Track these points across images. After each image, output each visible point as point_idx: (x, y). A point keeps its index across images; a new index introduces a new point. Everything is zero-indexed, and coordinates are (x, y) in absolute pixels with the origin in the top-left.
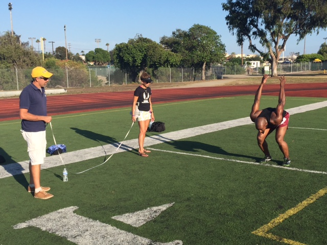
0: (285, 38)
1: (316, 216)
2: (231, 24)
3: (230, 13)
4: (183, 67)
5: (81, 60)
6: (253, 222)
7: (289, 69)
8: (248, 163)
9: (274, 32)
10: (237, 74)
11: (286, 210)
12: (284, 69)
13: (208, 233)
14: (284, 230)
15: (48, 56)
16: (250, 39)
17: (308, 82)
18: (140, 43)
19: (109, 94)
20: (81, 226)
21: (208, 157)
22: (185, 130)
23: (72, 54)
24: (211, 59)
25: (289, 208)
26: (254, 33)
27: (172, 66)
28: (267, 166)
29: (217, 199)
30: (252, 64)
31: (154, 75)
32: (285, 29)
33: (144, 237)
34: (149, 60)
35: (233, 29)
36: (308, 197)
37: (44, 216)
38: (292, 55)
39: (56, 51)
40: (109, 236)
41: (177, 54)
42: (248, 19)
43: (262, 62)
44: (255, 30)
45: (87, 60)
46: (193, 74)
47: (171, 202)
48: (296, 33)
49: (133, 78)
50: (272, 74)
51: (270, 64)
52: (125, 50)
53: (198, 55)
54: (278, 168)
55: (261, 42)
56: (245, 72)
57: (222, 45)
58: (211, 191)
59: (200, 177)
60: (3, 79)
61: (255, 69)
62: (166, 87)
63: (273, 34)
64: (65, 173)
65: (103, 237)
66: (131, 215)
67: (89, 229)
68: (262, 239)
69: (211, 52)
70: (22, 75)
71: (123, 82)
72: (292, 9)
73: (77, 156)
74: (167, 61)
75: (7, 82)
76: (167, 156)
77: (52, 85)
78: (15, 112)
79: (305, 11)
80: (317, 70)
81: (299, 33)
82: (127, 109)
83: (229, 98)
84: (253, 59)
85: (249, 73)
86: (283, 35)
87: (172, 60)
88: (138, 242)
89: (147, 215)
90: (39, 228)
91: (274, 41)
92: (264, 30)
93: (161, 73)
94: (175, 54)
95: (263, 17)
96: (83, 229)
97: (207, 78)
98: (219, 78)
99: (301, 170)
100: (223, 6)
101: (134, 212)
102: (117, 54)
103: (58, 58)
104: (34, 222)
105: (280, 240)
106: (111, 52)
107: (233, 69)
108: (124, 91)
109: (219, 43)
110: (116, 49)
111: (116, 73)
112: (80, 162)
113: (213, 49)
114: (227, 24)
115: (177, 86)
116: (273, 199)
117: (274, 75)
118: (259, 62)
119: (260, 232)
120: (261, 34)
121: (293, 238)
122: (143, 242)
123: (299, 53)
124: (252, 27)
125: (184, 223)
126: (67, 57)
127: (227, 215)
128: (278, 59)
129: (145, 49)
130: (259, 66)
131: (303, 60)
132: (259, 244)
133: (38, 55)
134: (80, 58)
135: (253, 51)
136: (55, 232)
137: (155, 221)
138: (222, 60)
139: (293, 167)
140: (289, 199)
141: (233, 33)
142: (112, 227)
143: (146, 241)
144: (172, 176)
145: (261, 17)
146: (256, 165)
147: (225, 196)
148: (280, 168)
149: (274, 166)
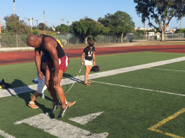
0: (170, 19)
2: (138, 11)
3: (138, 5)
4: (110, 35)
5: (53, 30)
6: (149, 123)
7: (171, 37)
8: (147, 90)
9: (163, 15)
10: (141, 39)
11: (168, 117)
12: (168, 37)
13: (123, 128)
14: (166, 127)
15: (34, 28)
16: (149, 20)
17: (182, 44)
18: (86, 22)
19: (68, 50)
20: (52, 123)
21: (124, 86)
22: (111, 71)
23: (48, 27)
24: (126, 31)
25: (169, 116)
26: (152, 16)
27: (104, 34)
28: (158, 92)
29: (128, 110)
30: (150, 34)
31: (94, 40)
32: (169, 14)
33: (87, 130)
34: (91, 31)
35: (139, 13)
36: (181, 110)
37: (31, 118)
38: (173, 29)
39: (39, 25)
40: (67, 130)
42: (148, 8)
44: (152, 14)
45: (56, 31)
46: (115, 39)
47: (102, 111)
48: (176, 16)
49: (82, 41)
50: (161, 39)
51: (160, 34)
52: (78, 25)
53: (119, 29)
55: (155, 21)
56: (146, 38)
57: (133, 23)
58: (125, 105)
59: (119, 97)
60: (9, 41)
61: (152, 37)
62: (100, 46)
63: (162, 17)
65: (64, 130)
66: (79, 118)
67: (56, 125)
68: (154, 133)
69: (127, 27)
70: (20, 39)
71: (76, 43)
72: (174, 2)
74: (101, 32)
75: (11, 43)
76: (101, 85)
78: (15, 59)
79: (181, 4)
81: (178, 16)
82: (78, 59)
83: (136, 53)
84: (150, 31)
85: (148, 39)
86: (168, 17)
87: (104, 31)
88: (83, 133)
89: (88, 118)
90: (28, 124)
91: (163, 20)
92: (157, 14)
93: (98, 38)
94: (106, 28)
95: (157, 7)
96: (53, 125)
97: (124, 41)
98: (131, 41)
99: (177, 94)
100: (134, 1)
101: (81, 116)
102: (74, 28)
103: (40, 29)
104: (26, 121)
105: (164, 133)
106: (69, 26)
107: (139, 36)
108: (77, 48)
109: (131, 22)
110: (73, 25)
111: (72, 38)
113: (128, 25)
114: (136, 10)
115: (107, 46)
116: (161, 110)
118: (154, 33)
119: (153, 129)
120: (156, 16)
121: (171, 132)
122: (86, 133)
123: (177, 28)
124: (150, 12)
125: (109, 123)
126: (45, 29)
127: (134, 119)
128: (165, 31)
129: (89, 25)
130: (154, 35)
131: (179, 31)
132: (152, 136)
133: (29, 27)
134: (52, 29)
135: (150, 26)
136: (37, 127)
137: (93, 121)
138: (133, 31)
139: (172, 92)
140: (169, 111)
141: (139, 16)
142: (69, 125)
143: (88, 132)
144: (103, 96)
145: (155, 7)
146: (151, 91)
147: (133, 108)
148: (165, 93)
149: (162, 92)
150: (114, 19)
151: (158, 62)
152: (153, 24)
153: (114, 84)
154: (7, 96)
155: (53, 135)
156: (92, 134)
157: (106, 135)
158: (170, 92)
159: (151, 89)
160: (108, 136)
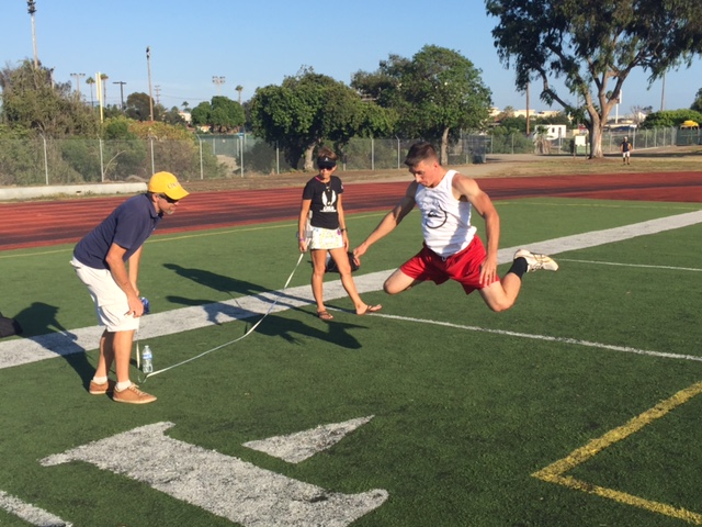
0: (621, 76)
1: (666, 443)
2: (503, 45)
3: (503, 22)
4: (400, 136)
5: (182, 121)
6: (536, 454)
8: (532, 336)
9: (596, 62)
10: (515, 152)
11: (605, 431)
12: (617, 142)
13: (441, 475)
14: (598, 469)
15: (112, 113)
16: (545, 77)
17: (668, 169)
18: (310, 87)
19: (241, 193)
20: (180, 460)
21: (448, 324)
23: (162, 109)
24: (461, 120)
25: (611, 428)
26: (554, 65)
27: (377, 134)
28: (572, 344)
29: (462, 409)
30: (550, 131)
32: (620, 56)
33: (310, 482)
34: (329, 121)
35: (508, 55)
36: (653, 406)
37: (103, 441)
38: (637, 112)
39: (129, 102)
40: (236, 481)
41: (389, 109)
42: (542, 35)
43: (570, 127)
44: (555, 57)
45: (196, 121)
47: (365, 414)
48: (643, 64)
49: (294, 160)
50: (591, 152)
51: (587, 132)
52: (277, 101)
53: (432, 112)
54: (593, 348)
55: (567, 85)
56: (534, 147)
57: (485, 91)
58: (451, 393)
59: (429, 364)
60: (15, 163)
61: (556, 142)
62: (363, 179)
63: (593, 67)
64: (148, 354)
65: (226, 482)
66: (282, 439)
67: (196, 466)
68: (552, 488)
69: (461, 105)
70: (55, 153)
71: (270, 169)
72: (635, 13)
73: (173, 322)
74: (366, 124)
75: (23, 168)
77: (119, 174)
78: (39, 231)
79: (663, 18)
80: (690, 144)
81: (651, 65)
84: (551, 121)
85: (541, 151)
86: (616, 70)
87: (377, 122)
88: (296, 493)
89: (315, 440)
90: (93, 464)
91: (597, 80)
92: (575, 57)
93: (354, 149)
94: (383, 109)
95: (573, 29)
96: (184, 466)
97: (452, 161)
98: (477, 161)
99: (640, 352)
100: (488, 7)
101: (290, 434)
102: (261, 110)
103: (133, 117)
104: (84, 453)
105: (591, 489)
106: (246, 105)
107: (507, 141)
108: (274, 187)
109: (478, 85)
110: (257, 98)
111: (257, 145)
112: (178, 334)
113: (466, 98)
114: (496, 44)
115: (387, 177)
116: (580, 409)
117: (595, 154)
118: (564, 127)
119: (548, 474)
120: (568, 66)
121: (616, 487)
122: (307, 492)
123: (651, 107)
124: (550, 51)
125: (393, 455)
126: (151, 116)
127: (483, 441)
128: (604, 120)
129: (320, 99)
130: (564, 134)
131: (659, 122)
132: (546, 497)
133: (90, 109)
134: (180, 117)
135: (549, 102)
136: (126, 472)
137: (332, 452)
138: (485, 123)
139: (624, 345)
140: (612, 409)
141: (508, 65)
142: (242, 464)
143: (312, 490)
144: (369, 362)
145: (568, 31)
146: (546, 341)
147: (479, 402)
148: (598, 348)
149: (587, 343)
150: (414, 78)
151: (575, 236)
152: (559, 96)
153: (412, 319)
154: (13, 365)
155: (186, 501)
156: (327, 496)
157: (378, 499)
158: (618, 345)
159: (550, 335)
160: (386, 504)
